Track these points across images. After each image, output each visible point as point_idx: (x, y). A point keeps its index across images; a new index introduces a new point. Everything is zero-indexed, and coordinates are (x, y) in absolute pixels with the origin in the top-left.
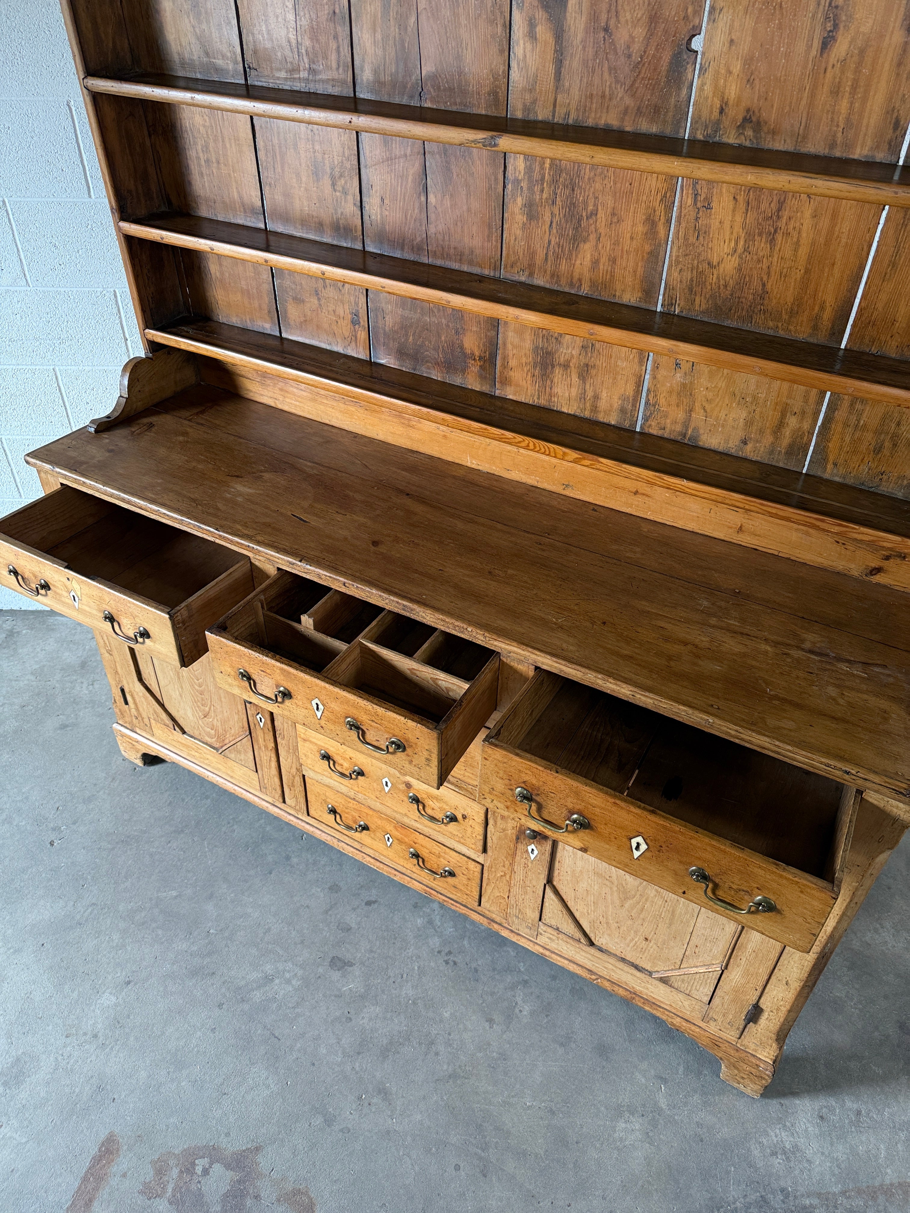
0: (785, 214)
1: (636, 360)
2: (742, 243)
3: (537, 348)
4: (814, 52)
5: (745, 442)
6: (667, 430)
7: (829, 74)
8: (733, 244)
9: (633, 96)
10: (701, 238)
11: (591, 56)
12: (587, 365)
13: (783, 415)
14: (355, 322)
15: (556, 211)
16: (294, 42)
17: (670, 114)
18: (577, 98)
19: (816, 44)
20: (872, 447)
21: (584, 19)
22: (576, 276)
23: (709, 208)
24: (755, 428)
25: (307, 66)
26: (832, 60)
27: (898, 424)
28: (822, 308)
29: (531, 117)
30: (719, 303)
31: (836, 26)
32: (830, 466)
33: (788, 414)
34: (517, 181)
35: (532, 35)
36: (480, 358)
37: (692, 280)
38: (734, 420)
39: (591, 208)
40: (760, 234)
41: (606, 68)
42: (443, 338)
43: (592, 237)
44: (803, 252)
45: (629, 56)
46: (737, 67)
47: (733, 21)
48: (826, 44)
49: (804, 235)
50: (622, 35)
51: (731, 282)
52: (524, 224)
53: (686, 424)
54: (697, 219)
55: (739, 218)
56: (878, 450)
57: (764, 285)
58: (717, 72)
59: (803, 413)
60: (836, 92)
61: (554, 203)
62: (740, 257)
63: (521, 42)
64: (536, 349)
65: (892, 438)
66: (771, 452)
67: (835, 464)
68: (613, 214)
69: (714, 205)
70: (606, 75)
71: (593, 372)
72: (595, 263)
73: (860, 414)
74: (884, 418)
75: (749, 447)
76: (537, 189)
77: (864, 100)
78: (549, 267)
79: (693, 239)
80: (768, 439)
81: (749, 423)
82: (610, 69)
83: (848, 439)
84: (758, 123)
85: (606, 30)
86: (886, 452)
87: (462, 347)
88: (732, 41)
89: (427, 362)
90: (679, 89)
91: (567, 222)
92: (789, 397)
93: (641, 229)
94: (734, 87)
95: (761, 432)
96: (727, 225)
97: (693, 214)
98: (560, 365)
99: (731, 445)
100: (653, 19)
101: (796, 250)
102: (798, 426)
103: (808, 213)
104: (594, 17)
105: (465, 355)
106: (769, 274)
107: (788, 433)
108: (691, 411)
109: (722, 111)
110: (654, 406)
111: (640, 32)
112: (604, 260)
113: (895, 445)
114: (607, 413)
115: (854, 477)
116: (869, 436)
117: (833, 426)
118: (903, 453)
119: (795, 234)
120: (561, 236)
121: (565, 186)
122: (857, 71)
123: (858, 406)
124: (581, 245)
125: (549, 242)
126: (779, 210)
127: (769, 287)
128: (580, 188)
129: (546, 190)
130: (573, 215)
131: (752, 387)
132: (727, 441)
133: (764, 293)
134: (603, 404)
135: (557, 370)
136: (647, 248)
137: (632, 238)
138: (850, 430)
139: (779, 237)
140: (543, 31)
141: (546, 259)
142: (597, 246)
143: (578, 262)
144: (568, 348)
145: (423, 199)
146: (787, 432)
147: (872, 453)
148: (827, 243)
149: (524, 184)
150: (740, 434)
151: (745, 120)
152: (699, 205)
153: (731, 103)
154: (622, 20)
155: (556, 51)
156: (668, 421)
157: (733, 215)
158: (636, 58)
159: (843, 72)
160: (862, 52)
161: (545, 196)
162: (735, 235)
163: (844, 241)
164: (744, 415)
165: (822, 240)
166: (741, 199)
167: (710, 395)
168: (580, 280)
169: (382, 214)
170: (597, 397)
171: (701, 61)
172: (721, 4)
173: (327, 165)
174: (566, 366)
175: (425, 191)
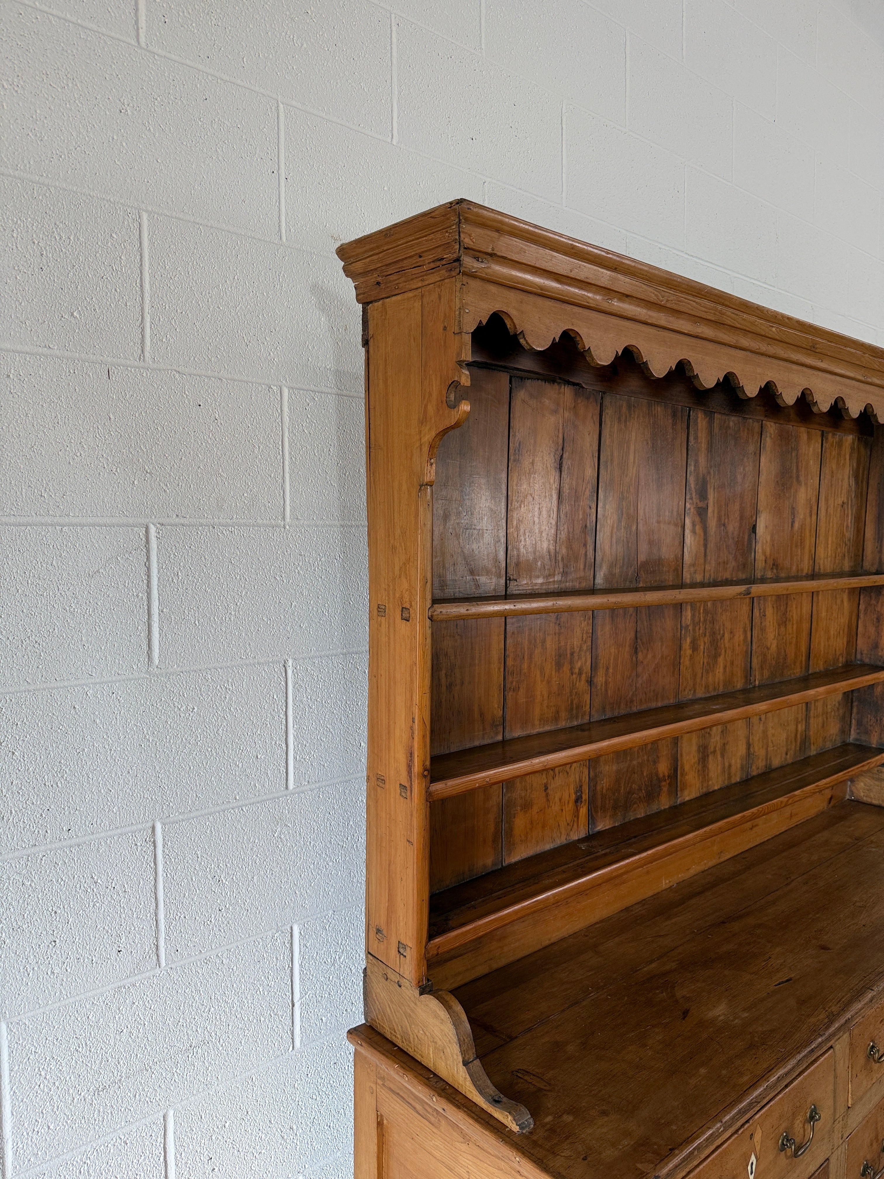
0: (788, 610)
2: (777, 630)
4: (789, 528)
5: (787, 752)
6: (760, 768)
7: (794, 538)
8: (774, 633)
9: (736, 560)
10: (763, 634)
11: (718, 541)
12: (725, 744)
13: (797, 726)
14: (578, 800)
15: (706, 639)
16: (552, 551)
17: (748, 567)
18: (713, 566)
19: (790, 525)
20: (822, 725)
21: (715, 519)
22: (716, 681)
23: (765, 616)
24: (789, 741)
25: (561, 570)
26: (794, 531)
27: (827, 706)
28: (802, 655)
29: (694, 581)
30: (772, 669)
31: (794, 516)
32: (812, 747)
34: (687, 626)
35: (694, 531)
36: (669, 776)
37: (761, 661)
38: (782, 741)
39: (721, 632)
40: (783, 624)
42: (646, 774)
43: (723, 651)
45: (734, 538)
46: (769, 538)
47: (765, 517)
48: (792, 524)
49: (794, 617)
50: (730, 528)
51: (775, 653)
52: (690, 656)
53: (767, 759)
54: (761, 623)
55: (775, 617)
57: (785, 650)
58: (763, 542)
59: (801, 720)
60: (796, 546)
61: (705, 635)
62: (777, 639)
63: (689, 536)
64: (699, 749)
66: (795, 753)
67: (814, 743)
68: (731, 633)
69: (766, 613)
70: (725, 550)
71: (727, 747)
72: (724, 668)
73: (817, 709)
74: (823, 706)
75: (788, 756)
76: (697, 628)
77: (804, 548)
78: (703, 683)
79: (760, 636)
80: (793, 746)
81: (787, 739)
82: (726, 547)
83: (815, 725)
84: (777, 566)
85: (724, 525)
86: (825, 724)
87: (657, 775)
88: (766, 526)
89: (634, 804)
90: (750, 553)
91: (711, 646)
92: (798, 713)
93: (741, 637)
94: (768, 549)
95: (791, 742)
96: (771, 623)
97: (759, 621)
98: (711, 753)
99: (783, 759)
100: (741, 518)
101: (793, 628)
103: (794, 607)
104: (719, 519)
105: (661, 780)
106: (786, 643)
108: (768, 747)
109: (766, 562)
110: (753, 754)
111: (737, 525)
112: (728, 664)
113: (827, 719)
114: (735, 775)
115: (819, 747)
116: (820, 719)
119: (792, 619)
120: (709, 656)
121: (710, 623)
122: (801, 535)
123: (816, 704)
124: (718, 659)
125: (703, 663)
126: (786, 609)
127: (787, 651)
128: (716, 621)
130: (714, 640)
131: (787, 715)
133: (786, 655)
134: (733, 769)
135: (710, 758)
136: (744, 649)
137: (738, 645)
138: (815, 719)
139: (787, 623)
140: (699, 529)
143: (717, 671)
144: (715, 736)
145: (634, 658)
146: (799, 736)
148: (801, 621)
149: (691, 628)
150: (785, 750)
151: (773, 565)
152: (761, 615)
153: (768, 557)
154: (730, 520)
155: (704, 540)
156: (760, 762)
158: (736, 539)
159: (798, 536)
160: (801, 526)
161: (701, 631)
162: (774, 627)
164: (785, 735)
165: (799, 619)
166: (775, 606)
167: (773, 732)
169: (606, 682)
170: (730, 766)
171: (757, 538)
172: (761, 509)
173: (569, 652)
174: (714, 752)
175: (636, 652)
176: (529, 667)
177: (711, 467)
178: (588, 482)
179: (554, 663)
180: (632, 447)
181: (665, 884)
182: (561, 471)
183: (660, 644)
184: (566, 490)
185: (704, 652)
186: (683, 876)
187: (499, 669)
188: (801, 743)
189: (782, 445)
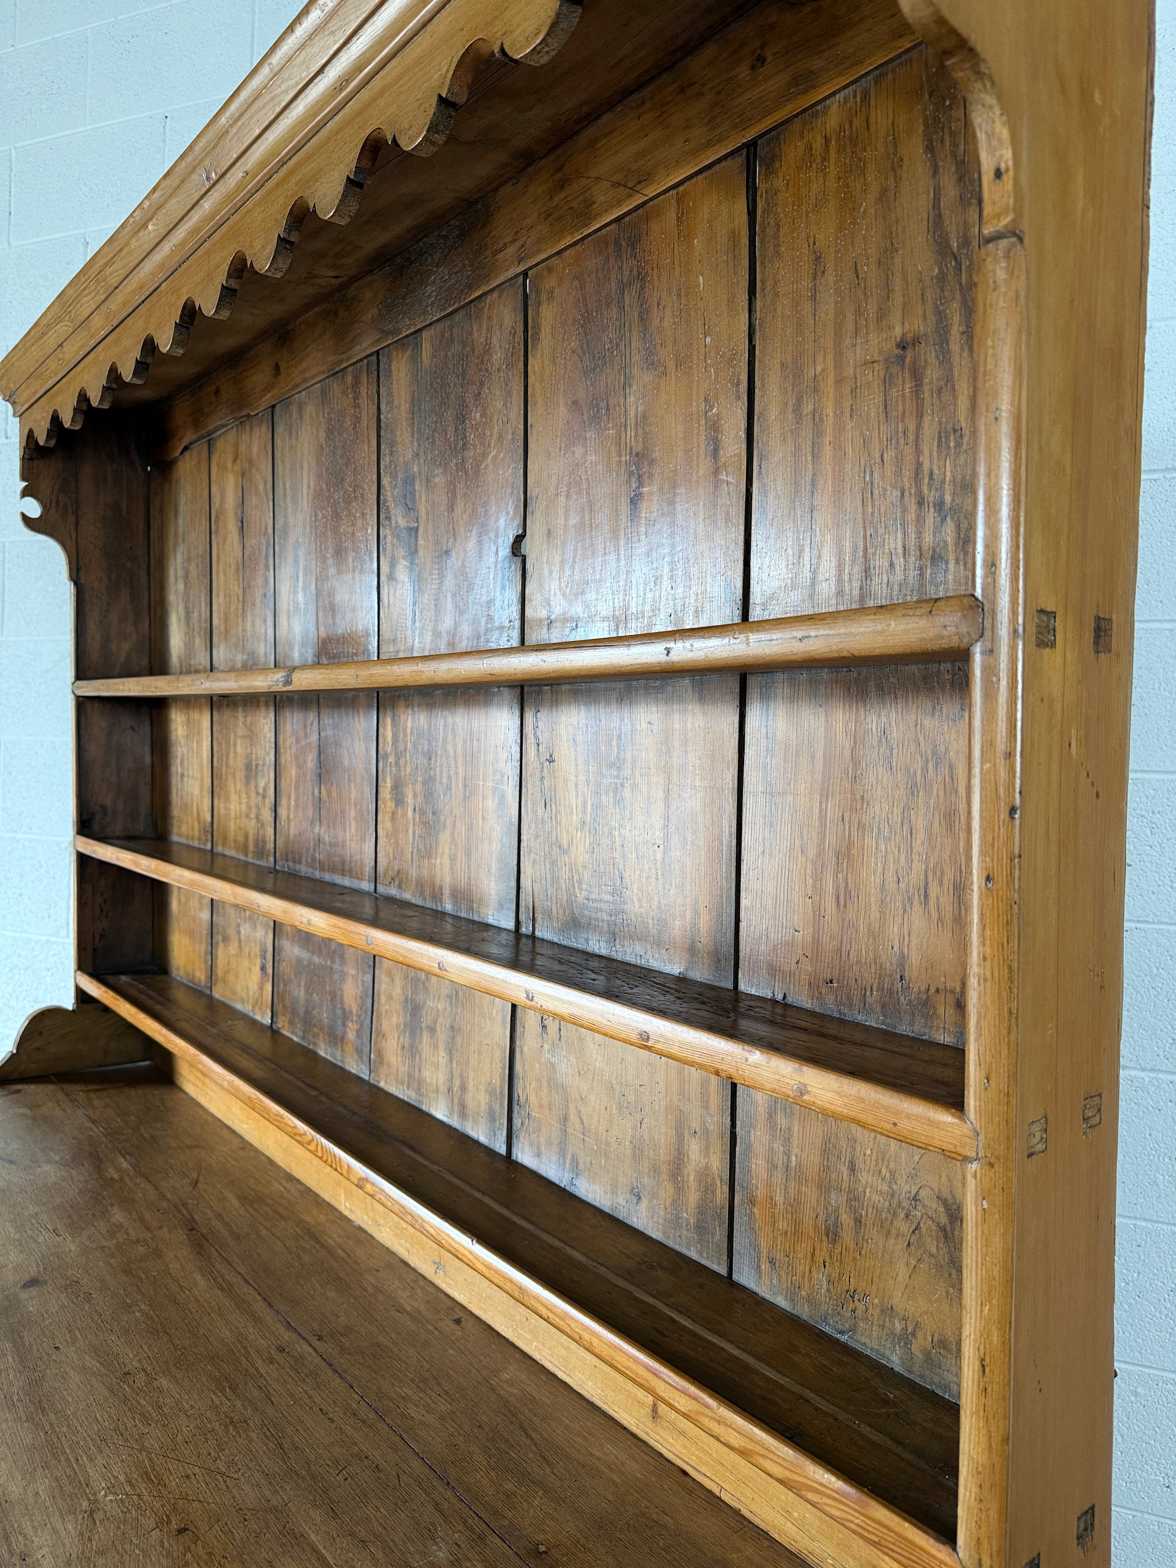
0: (628, 756)
2: (589, 809)
3: (407, 999)
4: (625, 520)
5: (637, 1195)
6: (543, 1158)
8: (580, 813)
10: (551, 808)
12: (453, 1028)
13: (680, 1137)
14: (264, 968)
15: (418, 788)
18: (429, 639)
19: (626, 509)
20: (821, 1226)
21: (429, 545)
22: (438, 882)
23: (551, 760)
24: (646, 1163)
26: (644, 523)
27: (852, 1167)
31: (640, 479)
32: (765, 1266)
33: (687, 1136)
34: (385, 757)
35: (393, 577)
36: (358, 1017)
38: (618, 1142)
39: (445, 780)
40: (607, 792)
41: (450, 597)
43: (449, 822)
44: (657, 814)
45: (467, 578)
46: (557, 561)
48: (636, 505)
50: (459, 555)
51: (586, 877)
52: (393, 813)
53: (563, 1148)
55: (583, 772)
56: (833, 1233)
57: (621, 876)
58: (542, 574)
59: (706, 1132)
61: (416, 780)
63: (386, 587)
64: (406, 1002)
65: (849, 1201)
66: (676, 1222)
67: (772, 1263)
68: (466, 788)
69: (557, 756)
70: (449, 605)
71: (460, 1040)
72: (454, 860)
73: (787, 1140)
74: (826, 1151)
75: (644, 1206)
78: (413, 874)
80: (667, 1191)
81: (637, 1151)
82: (453, 598)
85: (447, 553)
86: (847, 1239)
87: (342, 1001)
88: (549, 531)
95: (656, 1172)
98: (427, 1028)
99: (620, 1198)
101: (649, 812)
102: (704, 1162)
104: (437, 541)
105: (344, 1012)
106: (624, 855)
107: (692, 1178)
108: (565, 1120)
110: (523, 1108)
111: (473, 546)
112: (460, 855)
113: (858, 1223)
114: (476, 1119)
115: (808, 1301)
116: (811, 1195)
117: (754, 1166)
118: (876, 1243)
119: (644, 786)
120: (423, 824)
121: (424, 756)
124: (440, 836)
126: (621, 752)
127: (627, 879)
128: (436, 754)
130: (432, 793)
132: (615, 1189)
134: (470, 1102)
135: (425, 1037)
137: (483, 818)
139: (626, 793)
140: (403, 570)
142: (453, 835)
143: (439, 861)
146: (691, 1175)
147: (824, 1238)
150: (629, 1175)
152: (542, 759)
153: (556, 610)
154: (458, 538)
156: (542, 1140)
157: (576, 767)
158: (472, 578)
161: (408, 771)
162: (581, 797)
164: (629, 1132)
166: (581, 741)
167: (586, 1091)
168: (441, 888)
170: (464, 1088)
171: (529, 564)
173: (253, 764)
174: (433, 1029)
175: (320, 781)
176: (226, 773)
177: (420, 447)
180: (305, 464)
183: (347, 778)
187: (208, 768)
188: (702, 1209)
189: (584, 299)
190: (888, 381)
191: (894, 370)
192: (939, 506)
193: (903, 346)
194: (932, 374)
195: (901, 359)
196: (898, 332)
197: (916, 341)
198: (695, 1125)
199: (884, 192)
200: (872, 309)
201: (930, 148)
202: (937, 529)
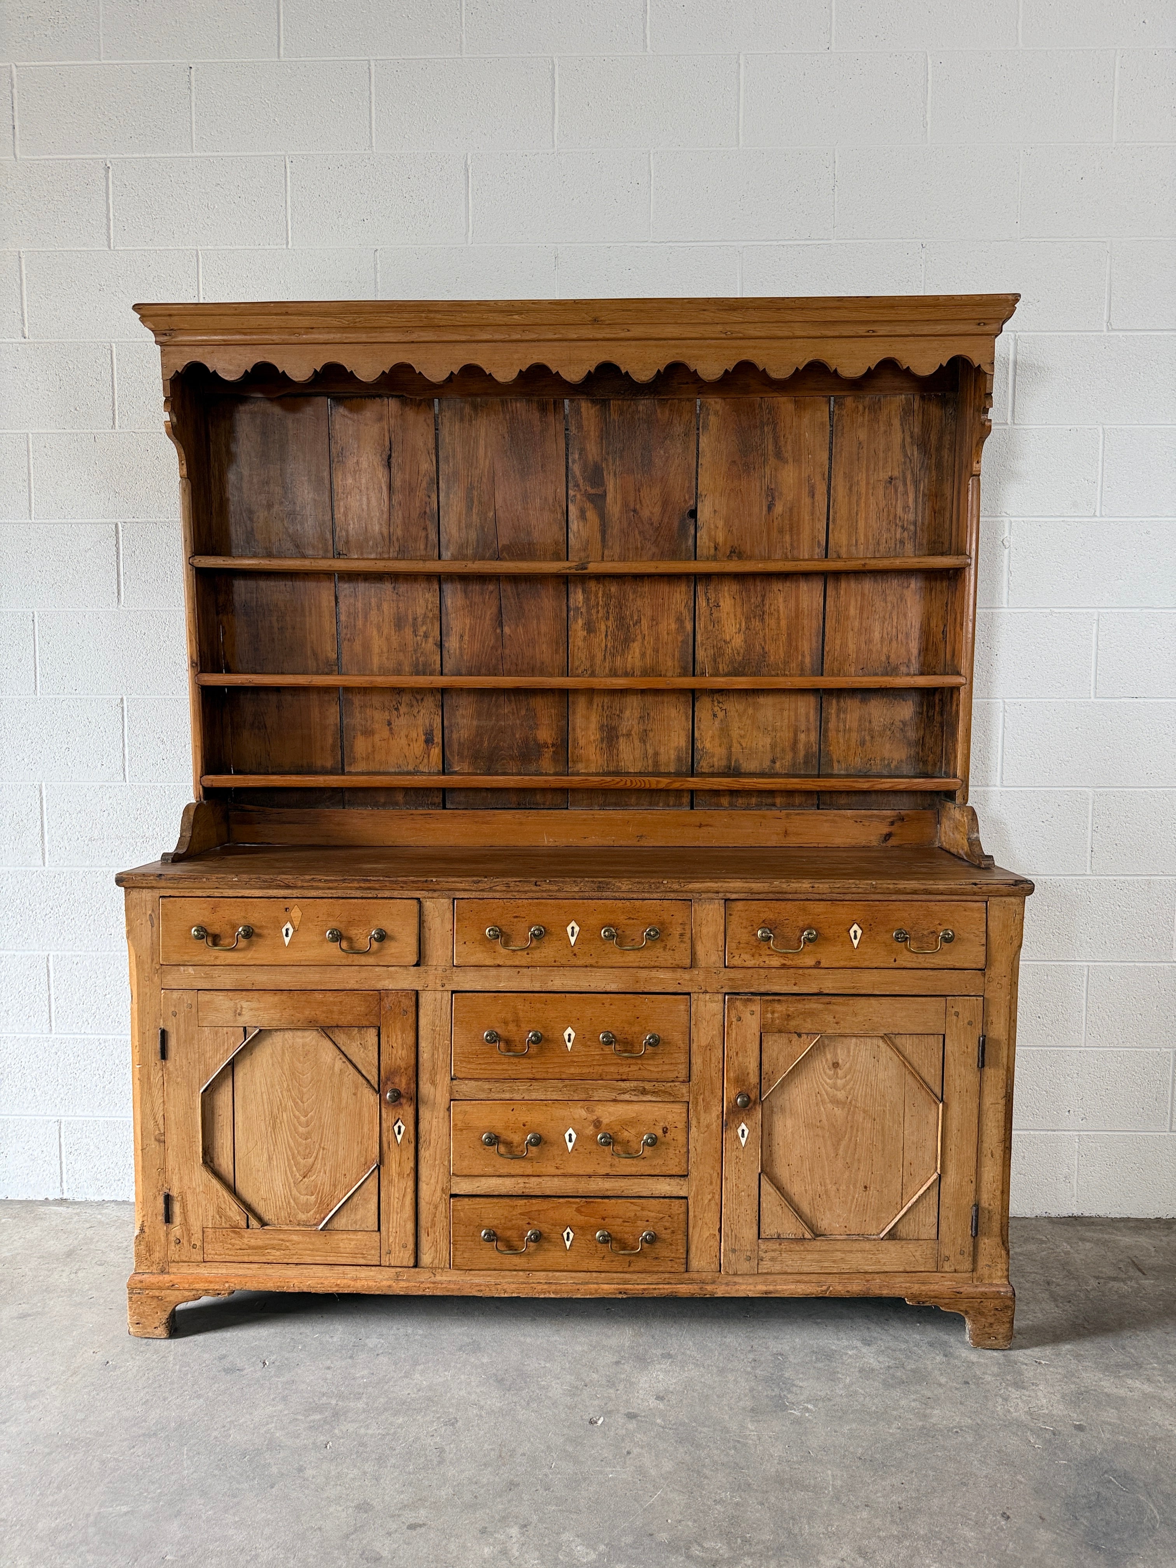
0: (767, 602)
1: (684, 718)
2: (744, 624)
3: (603, 726)
4: (764, 513)
5: (774, 761)
6: (716, 766)
7: (776, 523)
8: (738, 626)
9: (657, 546)
10: (716, 626)
11: (625, 526)
12: (646, 730)
13: (796, 735)
14: (429, 741)
15: (609, 623)
17: (683, 554)
18: (618, 551)
19: (765, 508)
20: (858, 743)
21: (619, 505)
22: (629, 666)
23: (718, 606)
24: (778, 749)
25: (397, 549)
26: (775, 516)
27: (870, 722)
28: (803, 656)
30: (736, 665)
31: (773, 498)
32: (835, 765)
33: (799, 733)
34: (577, 609)
36: (553, 745)
37: (714, 654)
38: (763, 746)
39: (635, 618)
40: (754, 617)
41: (637, 532)
42: (517, 736)
43: (639, 637)
44: (783, 623)
45: (652, 524)
46: (721, 524)
47: (714, 501)
48: (770, 508)
49: (781, 612)
50: (645, 513)
51: (742, 651)
52: (585, 637)
53: (729, 759)
54: (711, 614)
55: (739, 610)
56: (863, 743)
57: (763, 648)
58: (709, 528)
59: (808, 730)
60: (781, 531)
61: (607, 619)
62: (744, 633)
63: (576, 522)
64: (601, 728)
66: (794, 765)
67: (839, 762)
68: (653, 620)
69: (721, 604)
70: (637, 536)
71: (651, 734)
72: (643, 655)
73: (845, 722)
74: (860, 720)
75: (778, 765)
76: (594, 611)
77: (798, 534)
78: (607, 664)
79: (710, 628)
80: (789, 756)
81: (773, 746)
82: (640, 533)
83: (841, 741)
84: (740, 553)
85: (635, 511)
86: (868, 744)
87: (535, 740)
88: (715, 511)
89: (502, 759)
90: (687, 540)
91: (618, 630)
92: (796, 720)
93: (673, 626)
94: (721, 535)
95: (783, 750)
96: (732, 616)
97: (708, 612)
98: (623, 735)
99: (764, 766)
100: (665, 503)
101: (779, 623)
102: (807, 740)
103: (781, 600)
104: (625, 505)
105: (539, 745)
106: (765, 641)
108: (730, 747)
109: (716, 549)
110: (702, 750)
111: (657, 510)
112: (649, 652)
113: (872, 737)
114: (667, 765)
115: (853, 768)
116: (854, 735)
117: (830, 734)
118: (879, 741)
119: (776, 613)
120: (615, 640)
121: (615, 607)
122: (791, 519)
123: (842, 716)
124: (631, 645)
125: (606, 646)
126: (763, 601)
127: (767, 649)
128: (626, 606)
129: (601, 611)
130: (623, 625)
131: (771, 719)
132: (761, 764)
133: (764, 654)
134: (663, 758)
135: (621, 740)
136: (680, 639)
137: (668, 634)
138: (841, 734)
139: (766, 617)
140: (591, 515)
141: (605, 658)
142: (643, 643)
143: (630, 657)
144: (628, 720)
145: (498, 631)
146: (801, 746)
147: (859, 747)
148: (797, 617)
149: (584, 610)
150: (769, 756)
151: (731, 552)
152: (711, 605)
153: (721, 544)
154: (645, 505)
155: (601, 525)
156: (715, 759)
157: (735, 608)
158: (656, 524)
159: (783, 521)
160: (791, 509)
161: (600, 615)
162: (738, 620)
163: (806, 612)
164: (769, 740)
165: (793, 614)
166: (737, 597)
167: (742, 732)
168: (633, 669)
169: (460, 648)
170: (656, 754)
171: (699, 523)
172: (704, 493)
173: (410, 617)
174: (629, 735)
175: (501, 625)
176: (364, 625)
177: (608, 454)
178: (425, 475)
179: (392, 624)
180: (482, 442)
181: (547, 841)
182: (390, 468)
183: (535, 622)
184: (398, 483)
185: (606, 635)
186: (573, 841)
187: (331, 622)
188: (806, 756)
189: (740, 421)
190: (886, 488)
191: (888, 485)
192: (903, 527)
193: (891, 478)
194: (901, 489)
195: (891, 483)
196: (890, 474)
197: (896, 478)
198: (803, 728)
199: (885, 432)
200: (881, 464)
201: (902, 425)
202: (902, 533)
